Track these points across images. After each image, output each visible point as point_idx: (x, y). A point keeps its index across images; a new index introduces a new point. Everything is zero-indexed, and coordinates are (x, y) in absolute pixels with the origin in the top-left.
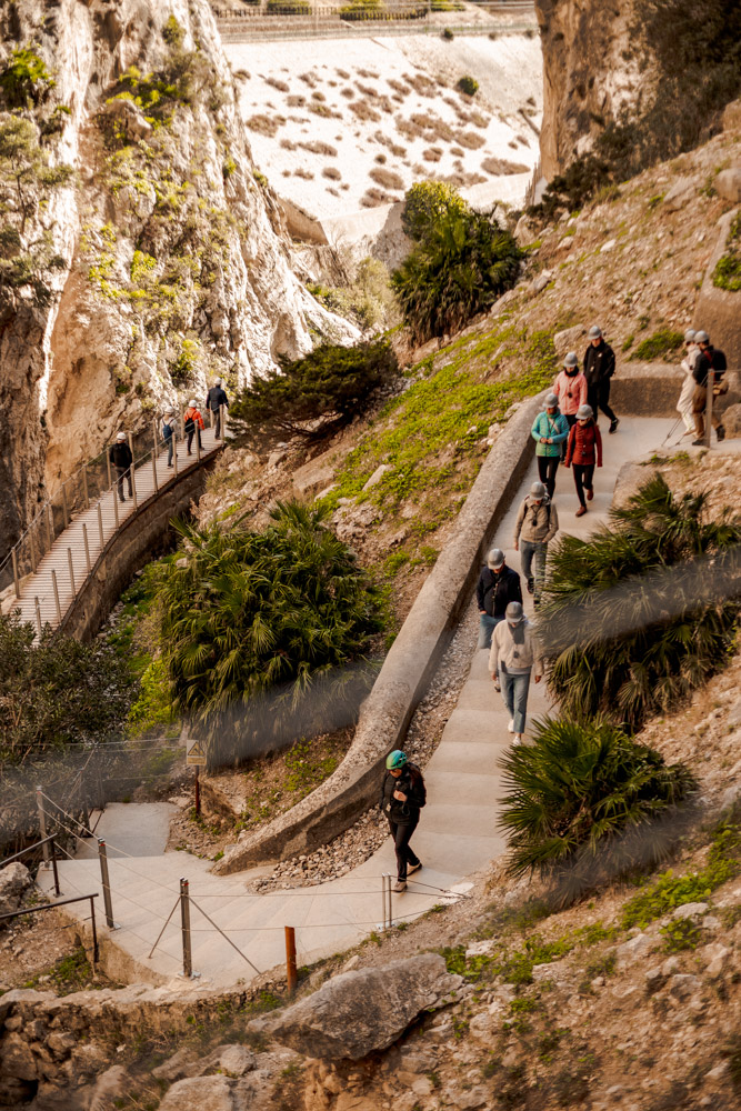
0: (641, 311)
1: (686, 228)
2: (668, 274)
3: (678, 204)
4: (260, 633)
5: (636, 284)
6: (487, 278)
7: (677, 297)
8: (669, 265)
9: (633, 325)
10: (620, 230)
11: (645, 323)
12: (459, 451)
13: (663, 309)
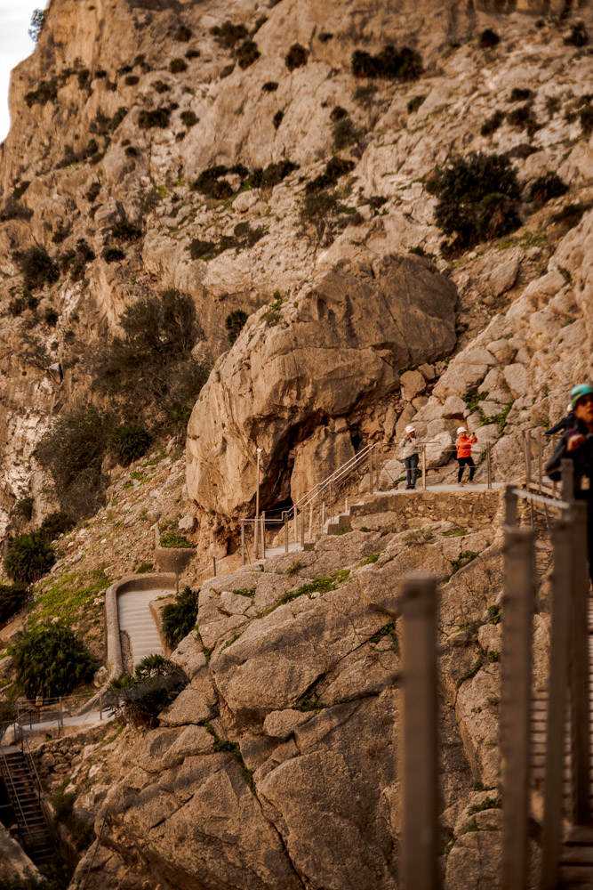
0: (134, 559)
1: (138, 531)
2: (138, 547)
3: (130, 524)
4: (61, 655)
5: (128, 551)
6: (46, 560)
7: (145, 553)
8: (138, 544)
9: (133, 563)
10: (106, 536)
11: (136, 562)
12: (85, 608)
13: (141, 557)
